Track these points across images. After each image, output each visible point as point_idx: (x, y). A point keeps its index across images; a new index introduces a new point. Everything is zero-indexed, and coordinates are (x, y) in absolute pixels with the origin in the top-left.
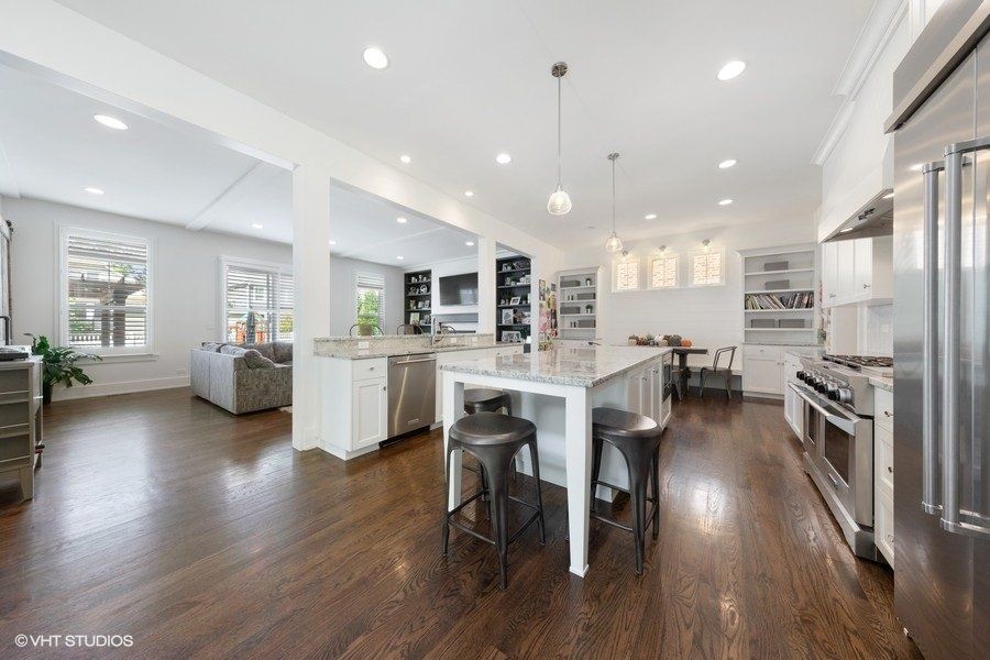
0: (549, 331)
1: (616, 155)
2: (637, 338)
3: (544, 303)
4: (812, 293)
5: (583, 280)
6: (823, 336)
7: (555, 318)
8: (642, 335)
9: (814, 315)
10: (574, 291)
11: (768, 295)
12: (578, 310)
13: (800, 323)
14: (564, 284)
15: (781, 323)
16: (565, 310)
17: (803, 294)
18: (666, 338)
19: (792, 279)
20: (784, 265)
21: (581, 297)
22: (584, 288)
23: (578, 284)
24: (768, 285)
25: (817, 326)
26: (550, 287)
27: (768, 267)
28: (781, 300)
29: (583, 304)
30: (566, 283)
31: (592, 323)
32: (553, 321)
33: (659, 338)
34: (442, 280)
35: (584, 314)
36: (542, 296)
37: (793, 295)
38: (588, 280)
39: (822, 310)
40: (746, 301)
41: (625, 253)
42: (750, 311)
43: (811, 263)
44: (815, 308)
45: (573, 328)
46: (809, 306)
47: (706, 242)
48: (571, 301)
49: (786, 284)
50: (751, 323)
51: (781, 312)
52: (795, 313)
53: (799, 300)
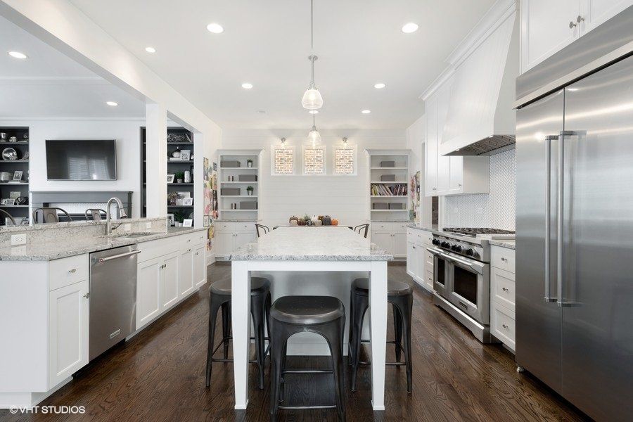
0: (211, 213)
1: (315, 58)
2: (297, 219)
3: (208, 183)
4: (406, 185)
5: (243, 162)
6: (414, 215)
7: (216, 199)
8: (301, 217)
9: (409, 200)
10: (235, 172)
11: (383, 185)
12: (238, 191)
13: (399, 206)
14: (224, 164)
15: (389, 206)
16: (225, 191)
17: (402, 185)
18: (321, 218)
19: (397, 174)
20: (392, 164)
21: (242, 178)
22: (244, 169)
23: (239, 164)
24: (383, 178)
25: (409, 208)
26: (212, 166)
27: (382, 164)
28: (390, 188)
29: (243, 185)
30: (224, 163)
31: (255, 205)
32: (215, 202)
33: (314, 219)
34: (50, 144)
35: (244, 195)
36: (206, 175)
37: (397, 185)
38: (250, 161)
39: (413, 197)
40: (371, 188)
41: (283, 140)
42: (373, 196)
43: (405, 164)
44: (409, 196)
45: (234, 210)
46: (405, 193)
47: (345, 139)
48: (231, 182)
49: (392, 177)
50: (374, 206)
51: (390, 197)
52: (398, 198)
53: (400, 189)
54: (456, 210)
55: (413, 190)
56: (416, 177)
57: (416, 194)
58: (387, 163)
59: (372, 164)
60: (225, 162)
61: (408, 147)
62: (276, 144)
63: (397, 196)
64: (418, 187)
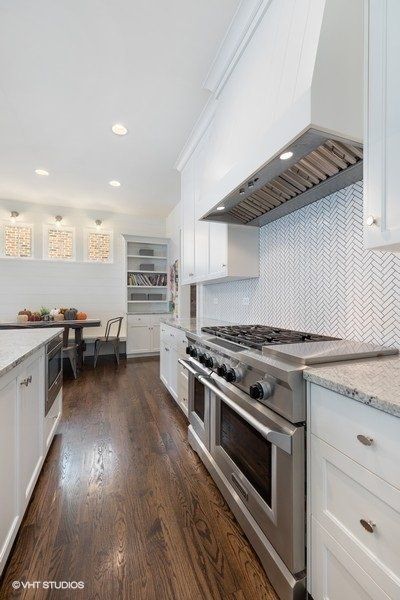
2: (28, 313)
4: (166, 275)
6: (173, 306)
9: (168, 291)
11: (142, 274)
13: (159, 297)
15: (149, 297)
17: (161, 275)
18: (63, 311)
20: (151, 253)
24: (142, 267)
25: (169, 299)
27: (142, 252)
28: (149, 278)
33: (55, 313)
37: (157, 275)
39: (172, 287)
40: (128, 278)
42: (131, 286)
43: (165, 254)
44: (168, 286)
46: (165, 284)
47: (99, 222)
49: (152, 267)
50: (133, 296)
51: (149, 288)
52: (157, 289)
53: (159, 280)
55: (172, 280)
56: (175, 266)
57: (174, 284)
58: (147, 251)
59: (129, 251)
61: (168, 236)
63: (157, 286)
64: (177, 276)
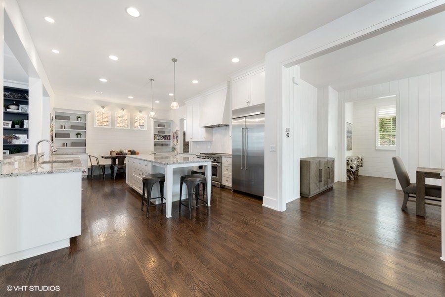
2: (115, 152)
3: (51, 129)
4: (170, 136)
5: (74, 117)
6: (174, 149)
8: (117, 150)
9: (172, 143)
10: (66, 123)
11: (160, 135)
12: (67, 135)
13: (167, 145)
15: (162, 145)
16: (58, 135)
17: (168, 136)
18: (129, 151)
19: (166, 131)
20: (164, 126)
21: (72, 127)
22: (75, 122)
23: (70, 119)
24: (160, 132)
25: (171, 145)
26: (52, 118)
27: (159, 126)
28: (163, 137)
29: (73, 132)
31: (84, 144)
33: (126, 151)
35: (73, 138)
37: (166, 136)
38: (79, 117)
39: (173, 141)
40: (155, 137)
41: (103, 107)
42: (155, 140)
43: (169, 126)
44: (171, 141)
45: (65, 147)
46: (169, 139)
47: (140, 112)
48: (63, 129)
49: (164, 132)
50: (155, 145)
51: (163, 141)
52: (166, 142)
54: (198, 147)
55: (174, 138)
57: (175, 140)
58: (162, 125)
59: (155, 126)
60: (58, 116)
62: (98, 109)
63: (166, 141)
64: (177, 137)
